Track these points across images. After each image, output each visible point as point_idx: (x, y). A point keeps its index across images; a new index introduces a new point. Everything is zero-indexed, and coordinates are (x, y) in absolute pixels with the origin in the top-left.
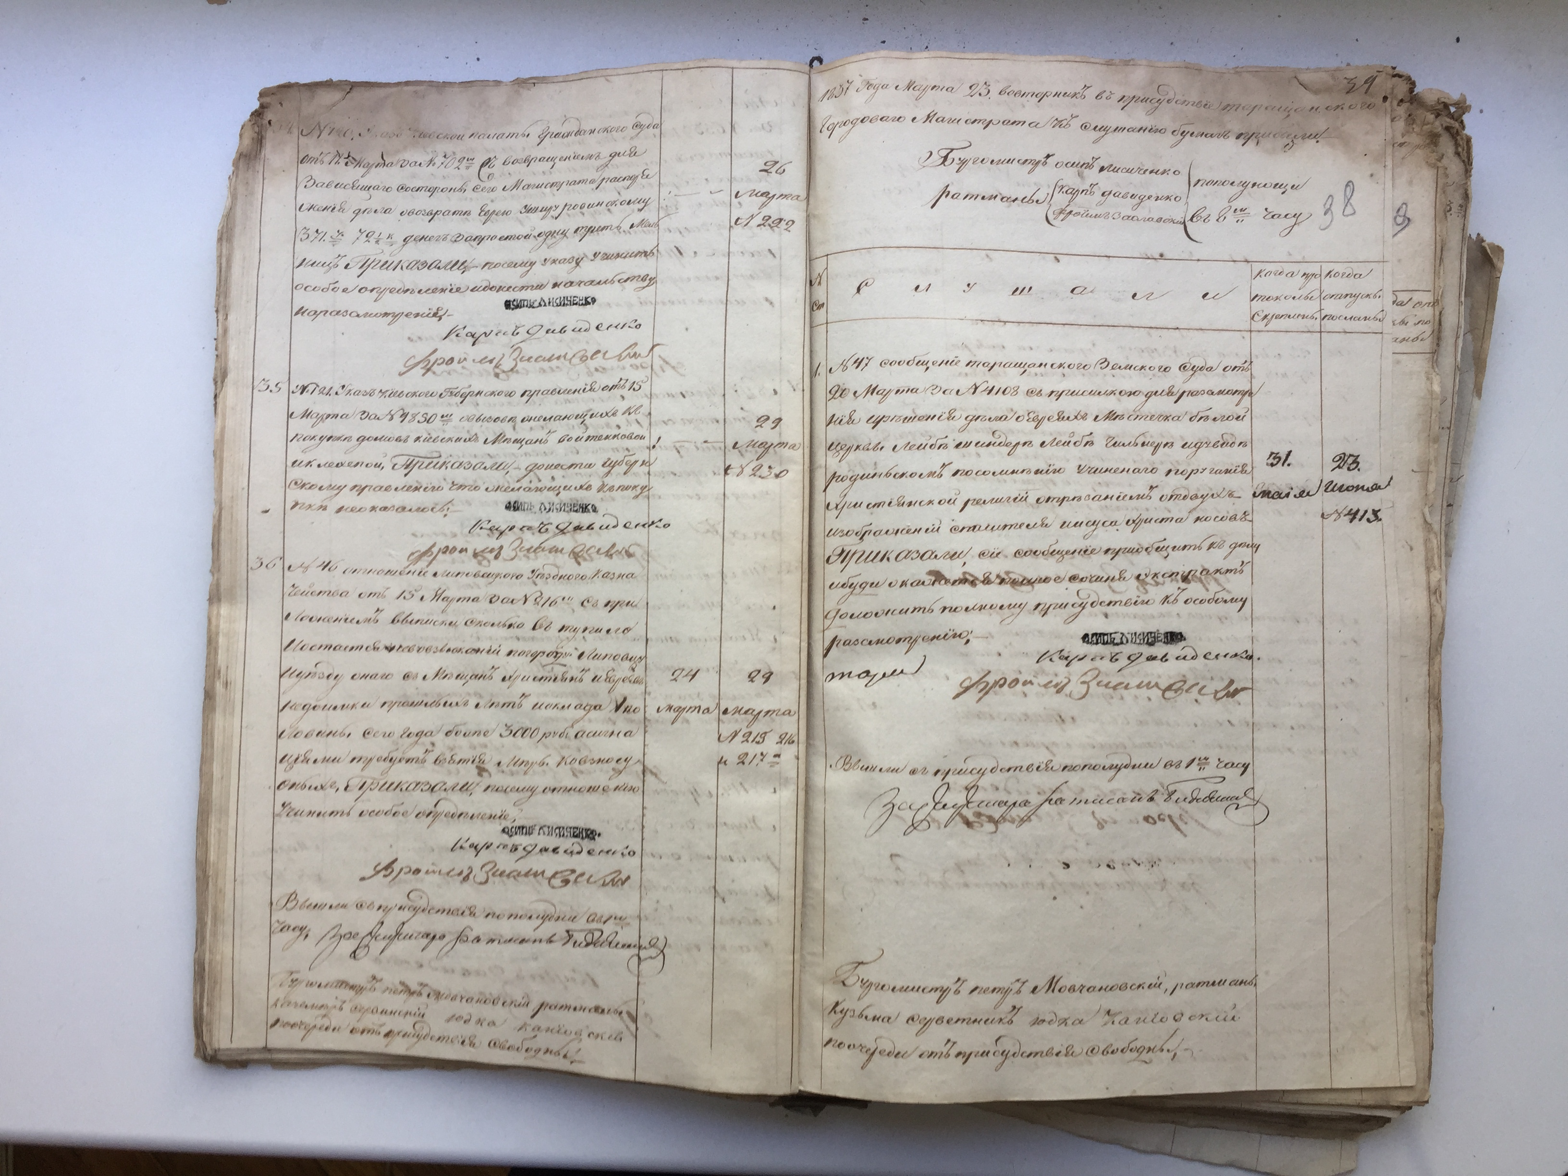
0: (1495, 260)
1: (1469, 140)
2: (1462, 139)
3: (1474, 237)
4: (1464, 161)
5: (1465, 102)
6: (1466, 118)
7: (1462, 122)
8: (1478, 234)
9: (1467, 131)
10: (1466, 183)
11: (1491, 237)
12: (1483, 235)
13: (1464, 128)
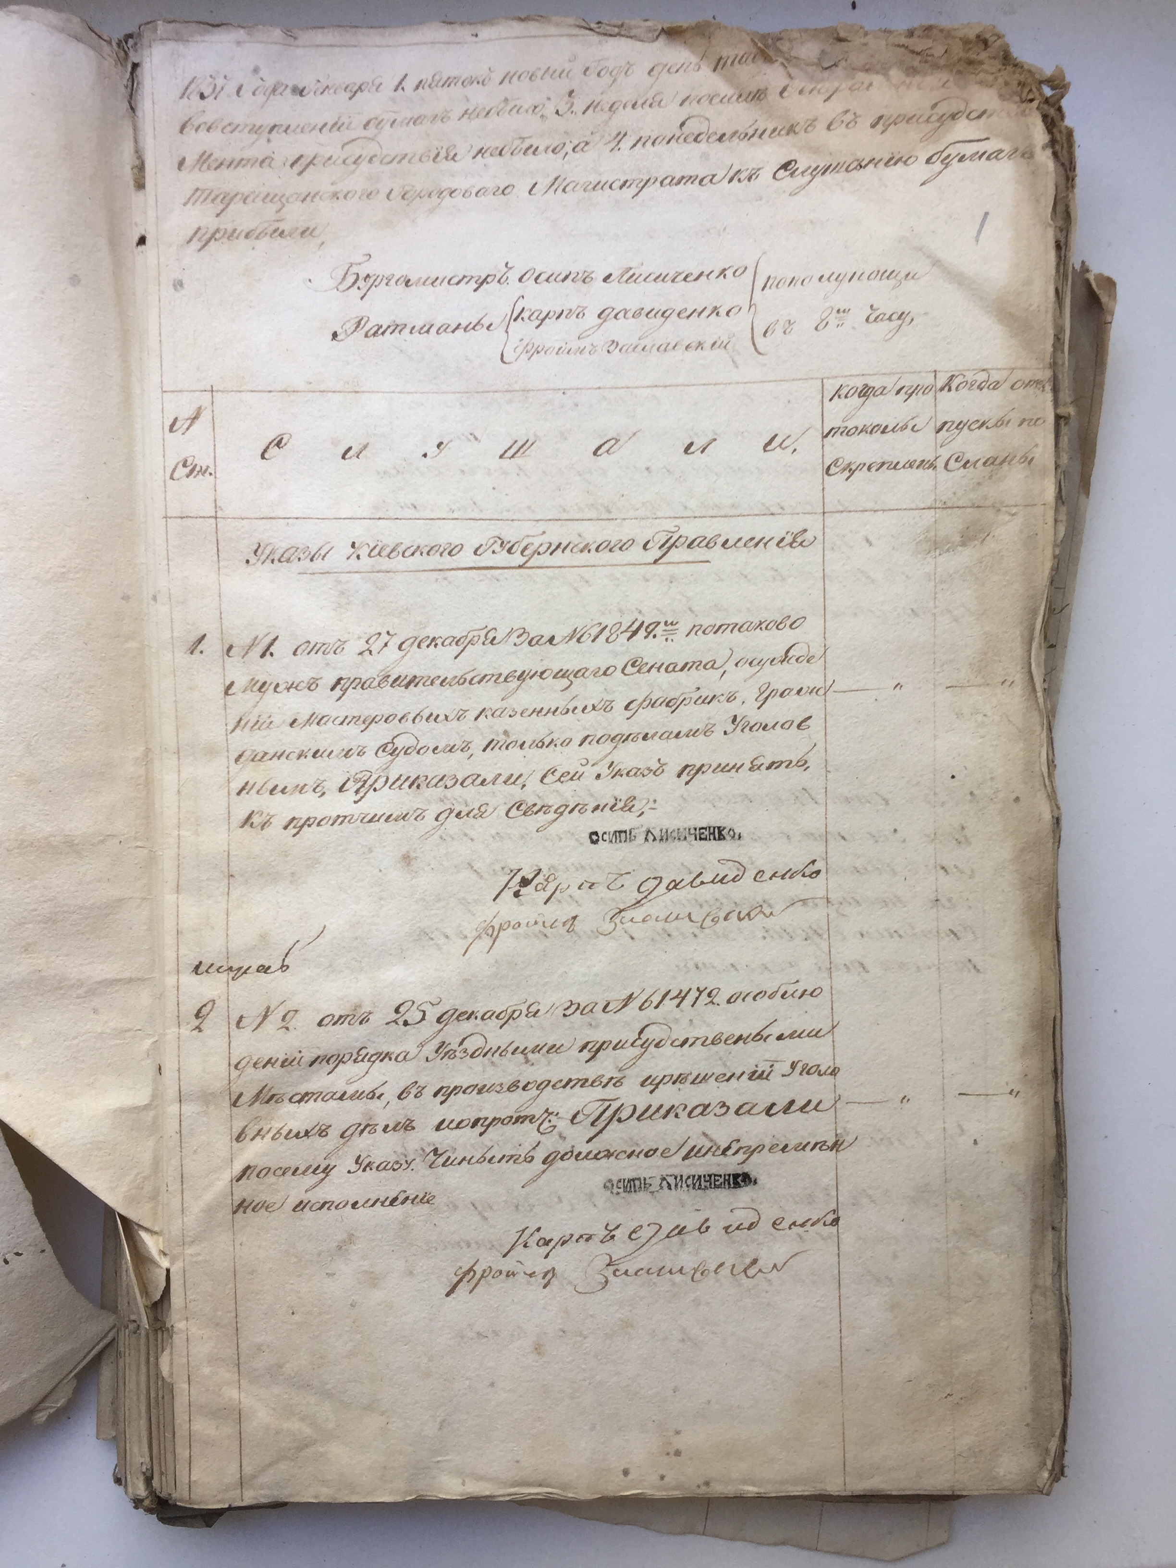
0: (1104, 299)
1: (1070, 133)
2: (1060, 132)
3: (1078, 267)
4: (1063, 164)
5: (1063, 79)
6: (1064, 103)
7: (1060, 109)
8: (1083, 262)
9: (1068, 122)
10: (1067, 196)
11: (1098, 267)
12: (1087, 263)
13: (1063, 117)
